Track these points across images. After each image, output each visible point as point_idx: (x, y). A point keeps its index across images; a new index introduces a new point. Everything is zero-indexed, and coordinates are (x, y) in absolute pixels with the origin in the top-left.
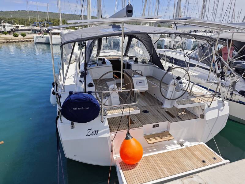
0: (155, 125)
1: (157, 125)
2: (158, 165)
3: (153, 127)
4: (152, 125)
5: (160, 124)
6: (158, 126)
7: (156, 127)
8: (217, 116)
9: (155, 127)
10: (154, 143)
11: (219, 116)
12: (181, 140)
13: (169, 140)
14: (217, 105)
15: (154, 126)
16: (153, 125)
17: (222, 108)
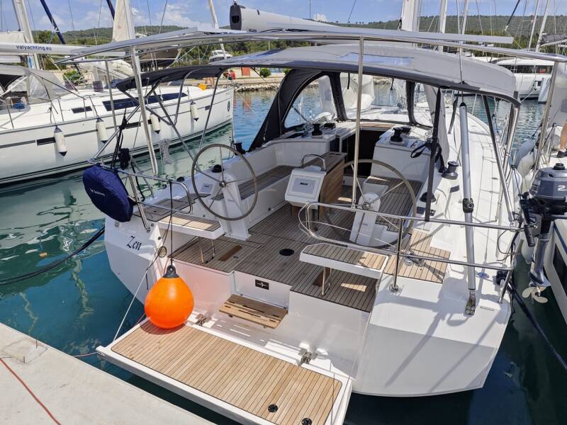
0: (260, 282)
1: (264, 283)
2: (192, 354)
3: (257, 285)
4: (253, 278)
5: (272, 283)
6: (266, 286)
7: (264, 287)
8: (424, 332)
9: (260, 286)
10: (231, 316)
11: (435, 335)
12: (321, 350)
13: (265, 326)
14: (435, 300)
15: (258, 283)
16: (257, 281)
17: (460, 317)
